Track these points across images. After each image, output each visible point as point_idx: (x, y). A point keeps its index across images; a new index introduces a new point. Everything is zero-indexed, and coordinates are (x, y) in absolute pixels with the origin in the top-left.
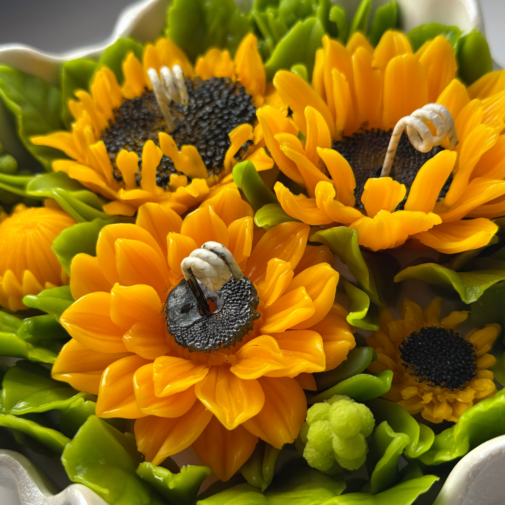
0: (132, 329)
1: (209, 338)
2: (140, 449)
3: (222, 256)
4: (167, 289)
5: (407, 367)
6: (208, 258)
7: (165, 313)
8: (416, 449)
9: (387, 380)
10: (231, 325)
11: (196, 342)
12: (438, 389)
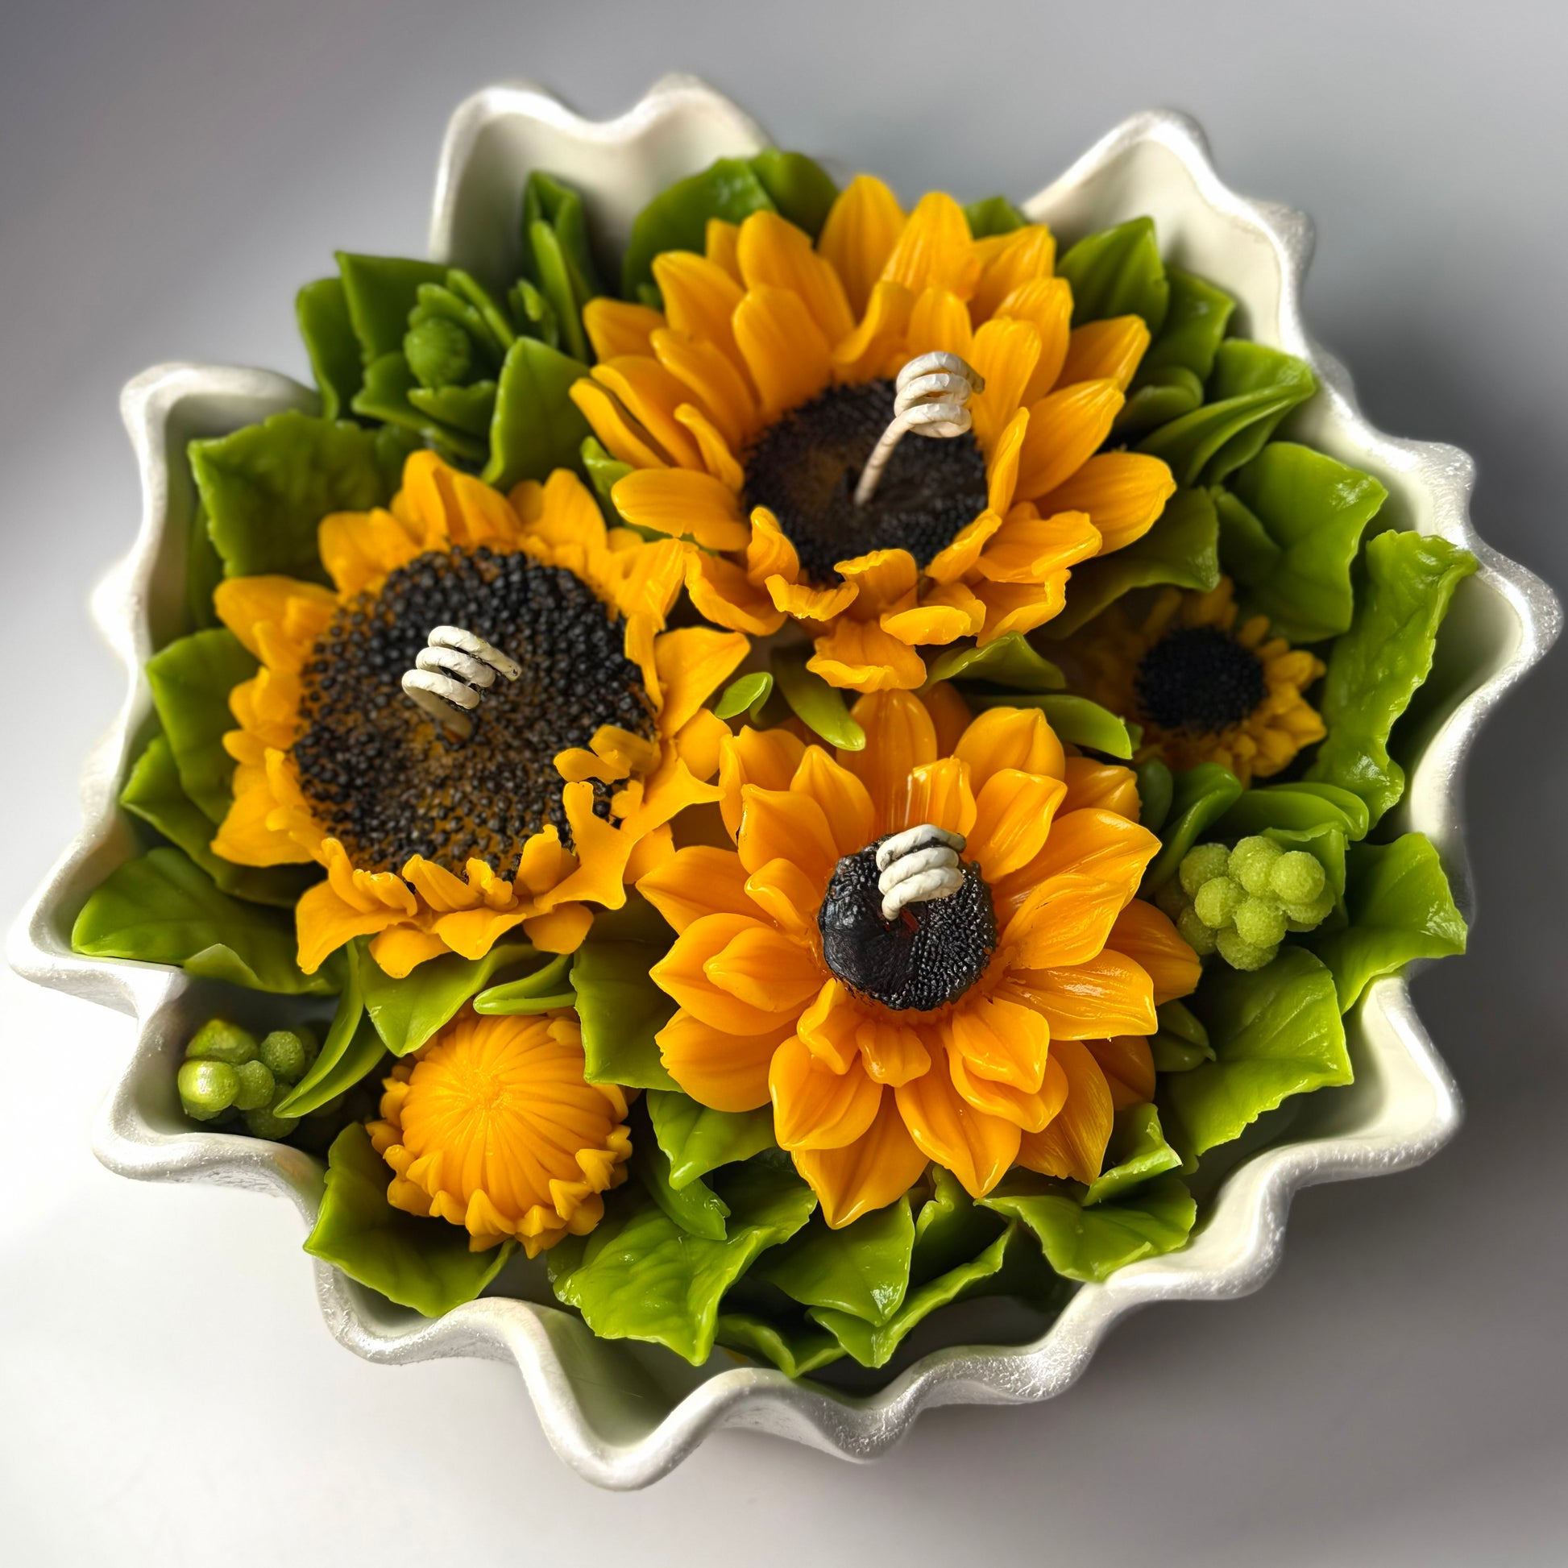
0: (870, 1057)
1: (962, 959)
2: (1063, 1177)
3: (934, 842)
4: (811, 960)
5: (1184, 735)
6: (927, 863)
7: (861, 993)
8: (1359, 826)
9: (1228, 779)
10: (968, 915)
11: (952, 982)
12: (1246, 724)
